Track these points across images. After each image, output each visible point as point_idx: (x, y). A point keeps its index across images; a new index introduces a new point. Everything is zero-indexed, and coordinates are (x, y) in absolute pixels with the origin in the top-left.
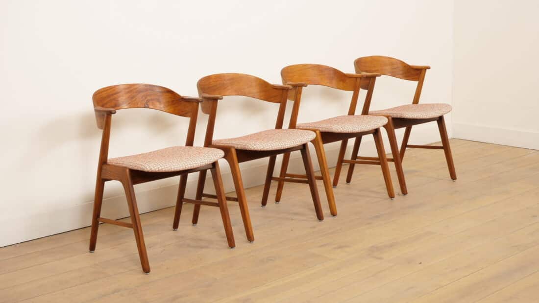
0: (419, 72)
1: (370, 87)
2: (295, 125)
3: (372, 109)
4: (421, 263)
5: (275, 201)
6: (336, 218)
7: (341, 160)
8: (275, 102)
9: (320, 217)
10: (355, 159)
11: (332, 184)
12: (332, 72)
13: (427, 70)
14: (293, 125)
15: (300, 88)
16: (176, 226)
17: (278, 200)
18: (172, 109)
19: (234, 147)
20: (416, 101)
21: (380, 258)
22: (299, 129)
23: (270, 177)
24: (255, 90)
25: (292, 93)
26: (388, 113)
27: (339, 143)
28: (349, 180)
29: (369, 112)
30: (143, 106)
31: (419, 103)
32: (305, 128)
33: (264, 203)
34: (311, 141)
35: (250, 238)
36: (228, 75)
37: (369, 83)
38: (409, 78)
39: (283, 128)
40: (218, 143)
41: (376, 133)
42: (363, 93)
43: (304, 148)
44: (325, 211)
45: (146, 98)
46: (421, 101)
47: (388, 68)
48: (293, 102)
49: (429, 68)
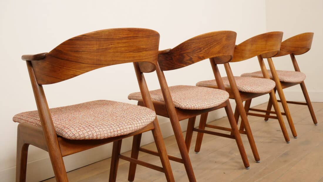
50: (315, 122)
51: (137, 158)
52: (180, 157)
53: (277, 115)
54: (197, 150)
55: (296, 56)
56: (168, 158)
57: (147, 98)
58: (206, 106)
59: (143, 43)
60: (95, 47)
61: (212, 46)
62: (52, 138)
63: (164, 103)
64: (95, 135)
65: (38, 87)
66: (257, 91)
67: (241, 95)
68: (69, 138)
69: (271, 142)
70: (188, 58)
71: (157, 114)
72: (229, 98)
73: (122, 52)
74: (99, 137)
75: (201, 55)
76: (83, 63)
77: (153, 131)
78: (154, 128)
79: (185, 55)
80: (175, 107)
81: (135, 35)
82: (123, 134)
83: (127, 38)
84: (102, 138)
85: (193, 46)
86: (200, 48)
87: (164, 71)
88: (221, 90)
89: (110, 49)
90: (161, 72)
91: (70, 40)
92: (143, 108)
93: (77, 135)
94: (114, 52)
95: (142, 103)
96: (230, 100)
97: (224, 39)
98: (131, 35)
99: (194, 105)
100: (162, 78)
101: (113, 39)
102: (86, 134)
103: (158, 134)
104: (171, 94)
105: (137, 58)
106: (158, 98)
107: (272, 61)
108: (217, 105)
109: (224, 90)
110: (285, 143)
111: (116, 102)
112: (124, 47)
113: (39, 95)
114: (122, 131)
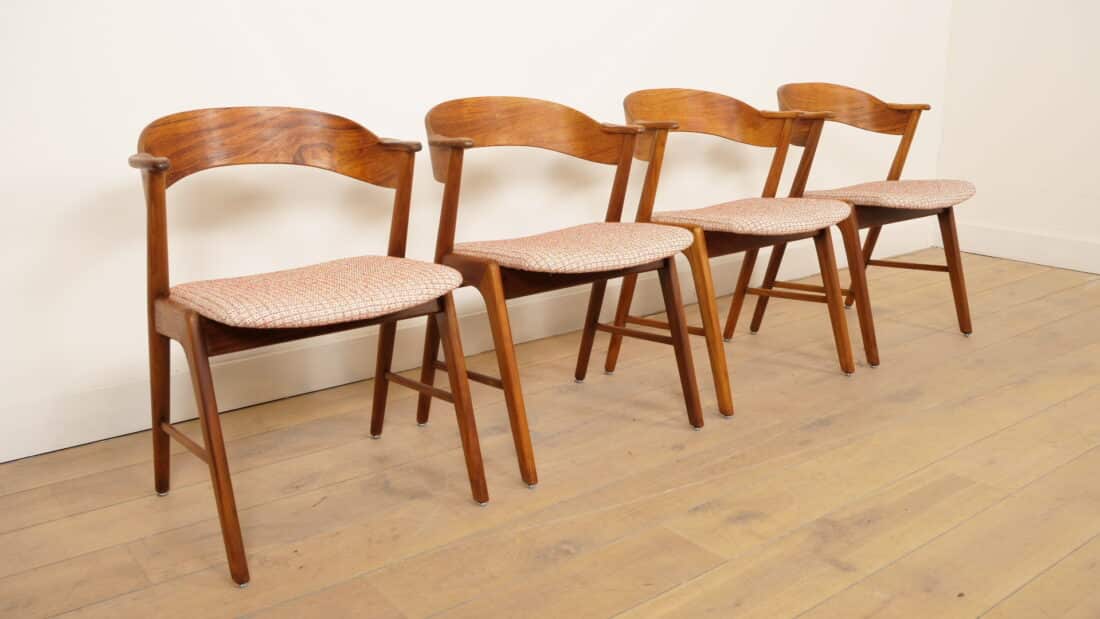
0: (905, 116)
1: (810, 143)
2: (650, 214)
3: (810, 186)
5: (603, 370)
6: (732, 420)
7: (743, 288)
8: (607, 163)
9: (695, 420)
10: (771, 288)
11: (722, 332)
12: (732, 108)
13: (924, 112)
14: (644, 215)
15: (663, 131)
16: (376, 428)
17: (610, 367)
18: (358, 170)
19: (496, 262)
20: (895, 174)
22: (658, 223)
23: (592, 324)
24: (563, 135)
25: (643, 144)
26: (849, 195)
27: (740, 256)
28: (755, 326)
29: (804, 193)
30: (291, 160)
31: (902, 178)
32: (669, 221)
33: (580, 374)
34: (683, 252)
35: (528, 476)
36: (506, 100)
37: (808, 132)
38: (885, 129)
39: (623, 219)
40: (466, 250)
41: (821, 237)
42: (795, 153)
43: (665, 266)
44: (707, 400)
45: (297, 141)
46: (905, 176)
47: (844, 108)
48: (646, 164)
49: (927, 108)
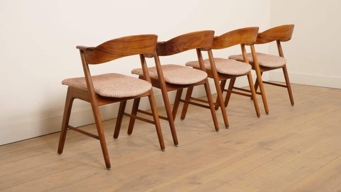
4: (299, 152)
21: (270, 150)
50: (292, 103)
51: (136, 114)
52: (167, 117)
53: (252, 94)
54: (183, 118)
55: (281, 43)
56: (158, 117)
57: (147, 75)
58: (187, 83)
59: (147, 43)
60: (121, 46)
61: (193, 41)
62: (93, 95)
63: (157, 78)
64: (117, 95)
65: (86, 65)
66: (232, 73)
67: (218, 75)
68: (103, 95)
69: (246, 116)
70: (176, 49)
71: (153, 86)
72: (208, 77)
73: (135, 49)
74: (119, 96)
75: (185, 48)
76: (115, 55)
77: (149, 96)
78: (150, 95)
79: (174, 46)
80: (166, 82)
81: (143, 39)
82: (132, 96)
83: (138, 41)
84: (120, 97)
85: (180, 41)
86: (185, 43)
87: (159, 56)
88: (201, 71)
89: (129, 47)
90: (157, 56)
91: (109, 42)
92: (144, 81)
93: (107, 94)
94: (131, 49)
95: (142, 77)
96: (208, 78)
97: (203, 37)
98: (141, 39)
99: (179, 81)
100: (158, 61)
101: (131, 42)
102: (112, 94)
103: (152, 99)
104: (163, 72)
105: (144, 52)
106: (154, 74)
107: (254, 47)
108: (196, 82)
109: (204, 71)
110: (256, 117)
111: (125, 76)
112: (137, 46)
113: (86, 70)
114: (132, 94)
